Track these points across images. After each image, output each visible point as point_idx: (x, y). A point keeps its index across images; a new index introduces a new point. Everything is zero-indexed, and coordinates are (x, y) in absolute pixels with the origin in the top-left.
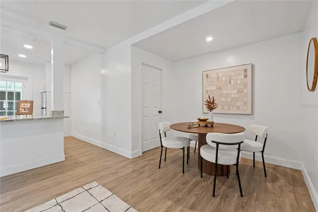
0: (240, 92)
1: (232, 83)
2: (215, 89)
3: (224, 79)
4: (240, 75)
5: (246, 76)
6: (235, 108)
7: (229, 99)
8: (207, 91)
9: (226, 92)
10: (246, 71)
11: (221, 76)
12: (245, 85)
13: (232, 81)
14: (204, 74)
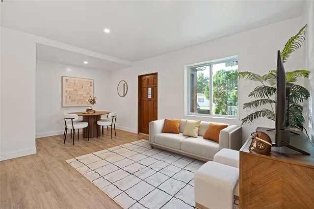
0: (88, 94)
2: (73, 90)
3: (79, 85)
4: (88, 84)
5: (91, 86)
8: (65, 91)
9: (80, 93)
10: (91, 82)
11: (77, 82)
12: (91, 90)
13: (84, 87)
14: (64, 79)
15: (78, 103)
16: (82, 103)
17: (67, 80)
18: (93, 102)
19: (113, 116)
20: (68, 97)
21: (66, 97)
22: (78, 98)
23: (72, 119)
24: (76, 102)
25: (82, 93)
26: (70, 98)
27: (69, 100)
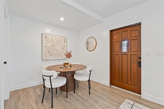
0: (62, 49)
1: (59, 44)
2: (51, 46)
3: (55, 41)
4: (63, 41)
5: (65, 42)
6: (61, 56)
7: (58, 52)
8: (45, 46)
9: (56, 48)
10: (65, 39)
11: (54, 39)
12: (64, 46)
13: (59, 43)
14: (44, 36)
15: (55, 57)
16: (58, 57)
17: (46, 37)
18: (69, 55)
19: (91, 71)
20: (47, 52)
21: (45, 51)
22: (55, 52)
23: (50, 77)
24: (53, 56)
25: (58, 48)
26: (48, 52)
27: (47, 54)
